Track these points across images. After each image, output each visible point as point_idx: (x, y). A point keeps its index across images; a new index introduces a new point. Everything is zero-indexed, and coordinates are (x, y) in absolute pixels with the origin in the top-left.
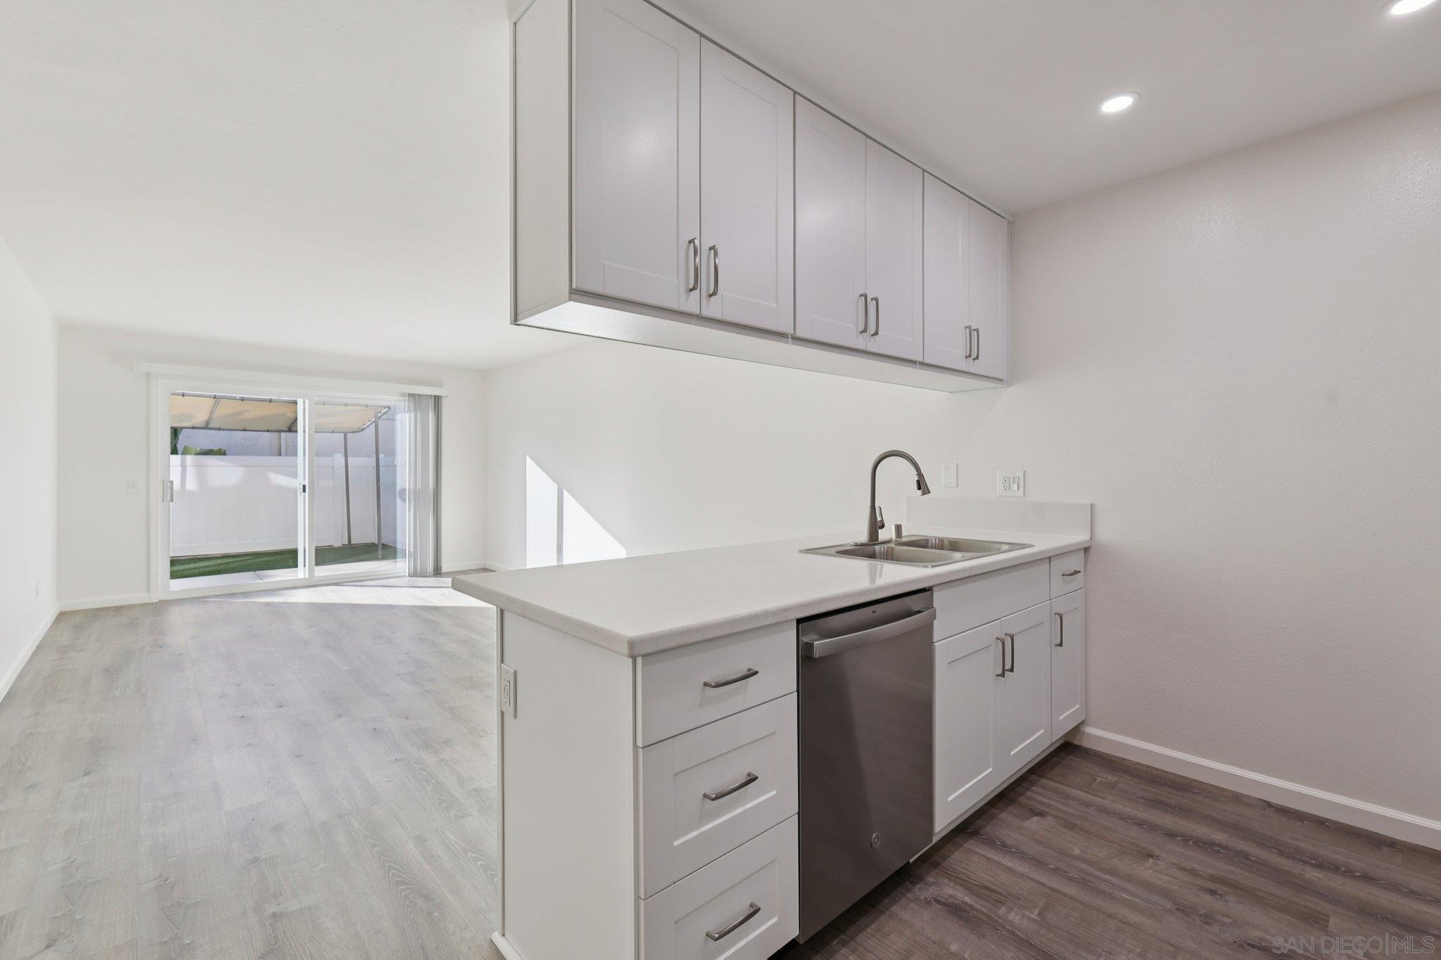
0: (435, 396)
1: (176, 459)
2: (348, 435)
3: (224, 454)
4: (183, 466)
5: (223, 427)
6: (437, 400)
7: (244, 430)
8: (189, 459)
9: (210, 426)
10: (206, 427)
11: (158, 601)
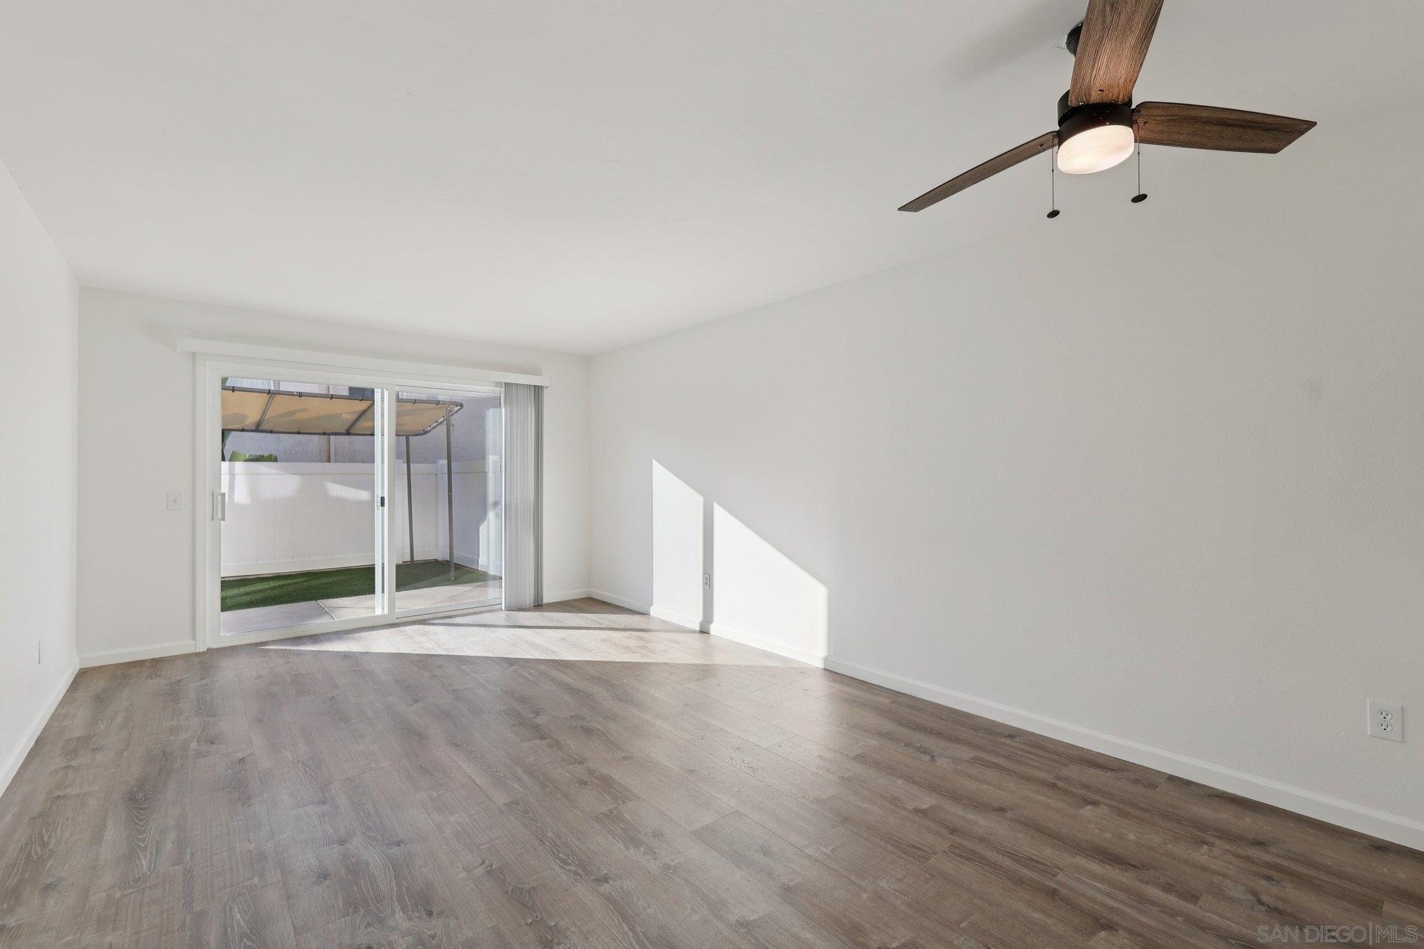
0: (535, 386)
1: (225, 465)
2: (410, 437)
3: (276, 460)
4: (232, 474)
5: (275, 430)
6: (538, 390)
7: (299, 433)
8: (239, 466)
9: (262, 427)
10: (258, 428)
11: (205, 650)
